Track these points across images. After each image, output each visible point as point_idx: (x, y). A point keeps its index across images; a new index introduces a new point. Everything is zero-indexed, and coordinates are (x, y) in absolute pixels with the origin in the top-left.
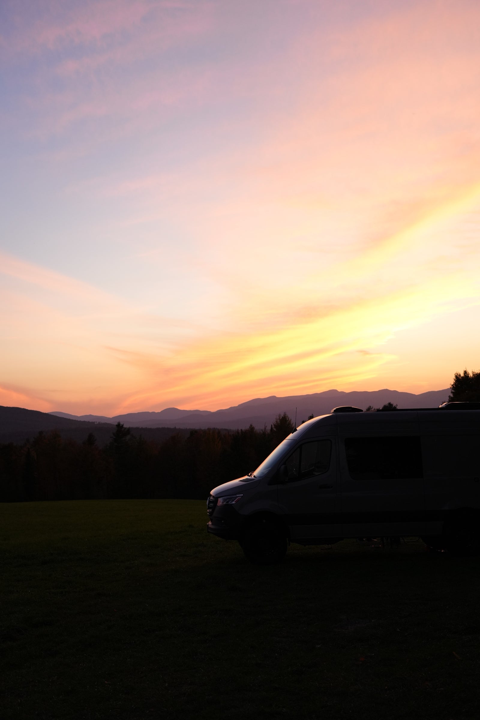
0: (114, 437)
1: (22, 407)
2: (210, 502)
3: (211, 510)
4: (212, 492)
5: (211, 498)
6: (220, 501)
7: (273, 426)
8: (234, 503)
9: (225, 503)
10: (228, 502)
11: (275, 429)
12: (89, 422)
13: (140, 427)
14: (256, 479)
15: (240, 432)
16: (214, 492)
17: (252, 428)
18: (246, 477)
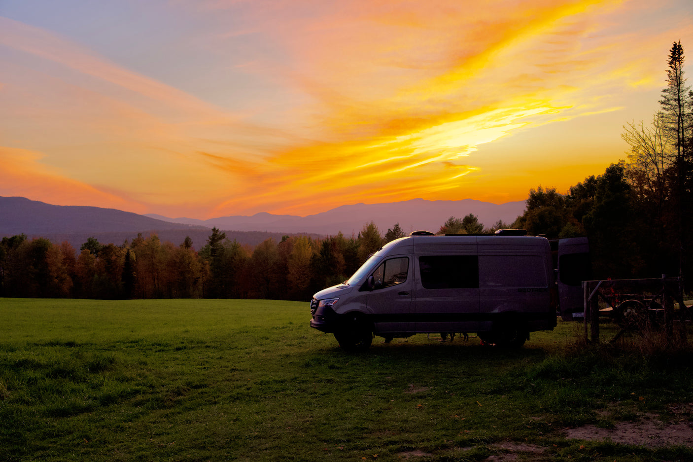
0: (210, 241)
1: (118, 209)
2: (313, 304)
3: (314, 310)
4: (315, 296)
5: (314, 300)
6: (321, 304)
7: (361, 234)
8: (332, 304)
9: (325, 305)
10: (327, 304)
11: (362, 236)
12: (183, 225)
13: (233, 231)
14: (350, 287)
15: (329, 237)
16: (316, 296)
17: (341, 235)
18: (341, 285)
